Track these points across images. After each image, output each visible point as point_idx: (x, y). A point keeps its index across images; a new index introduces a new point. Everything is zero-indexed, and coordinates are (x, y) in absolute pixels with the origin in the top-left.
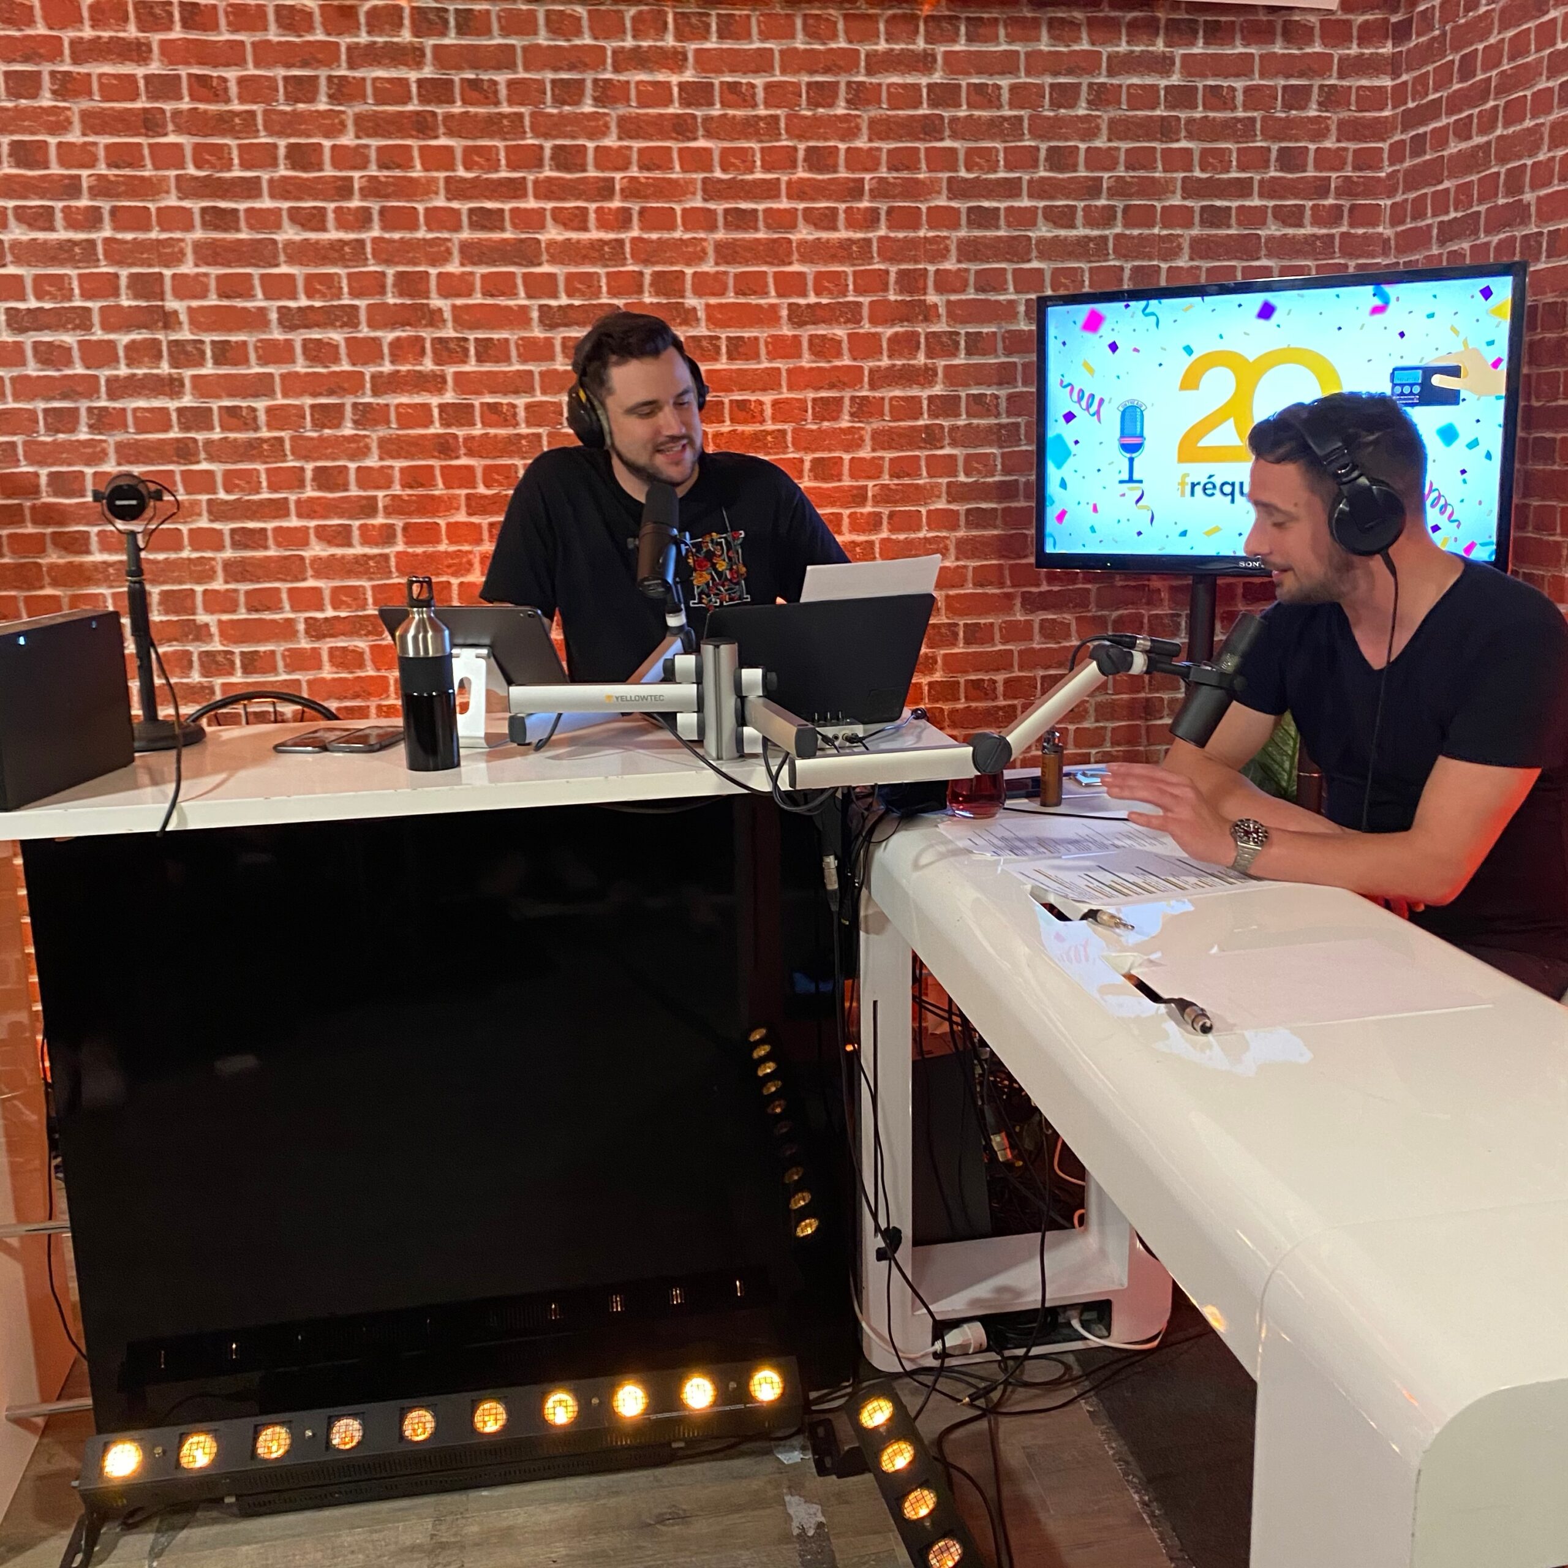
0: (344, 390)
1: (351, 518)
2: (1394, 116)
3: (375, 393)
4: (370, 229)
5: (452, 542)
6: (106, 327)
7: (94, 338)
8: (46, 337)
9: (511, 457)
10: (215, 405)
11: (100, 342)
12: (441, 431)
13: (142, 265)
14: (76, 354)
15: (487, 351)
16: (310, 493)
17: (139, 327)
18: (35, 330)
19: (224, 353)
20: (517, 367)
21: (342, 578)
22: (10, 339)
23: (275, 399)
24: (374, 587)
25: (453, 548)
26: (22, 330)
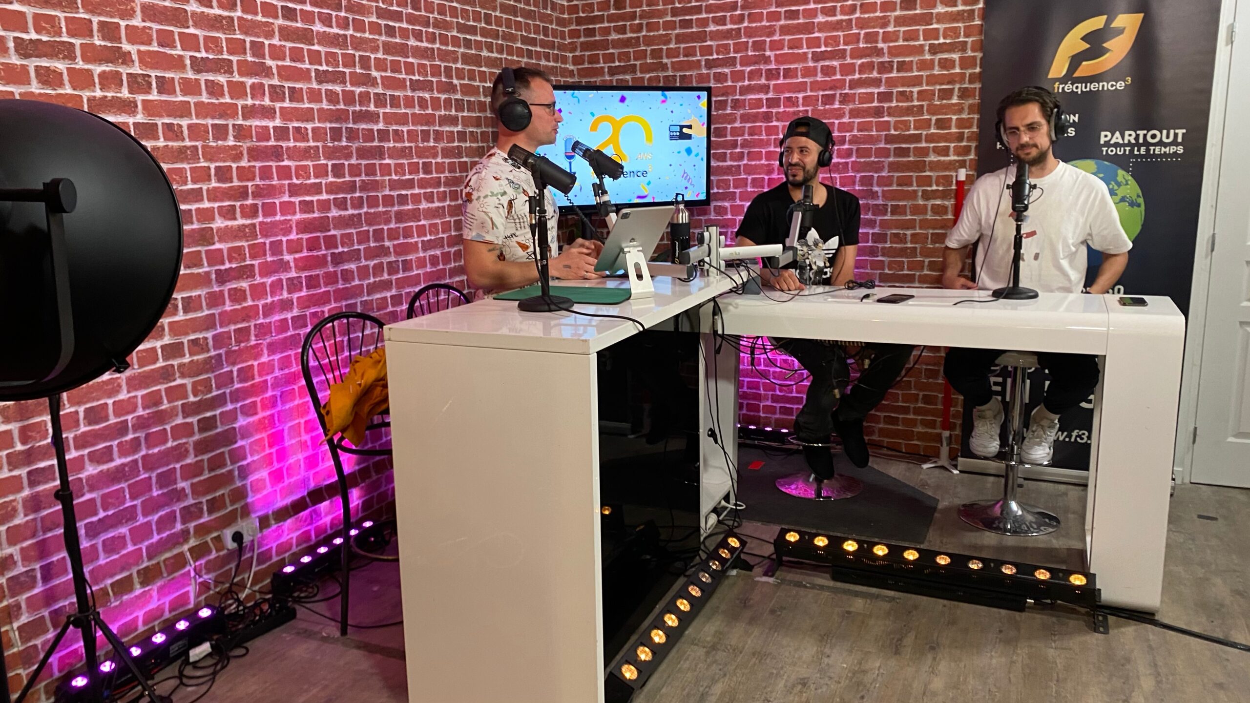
0: (227, 114)
1: (235, 200)
2: (570, 19)
3: (245, 118)
4: (235, 11)
5: (282, 214)
6: (85, 59)
7: (77, 67)
8: (44, 63)
9: (307, 160)
10: (160, 122)
11: (81, 70)
12: (275, 144)
13: (106, 16)
14: (66, 77)
15: (295, 95)
16: (214, 184)
17: (108, 61)
18: (37, 57)
19: (165, 86)
20: (307, 105)
21: (232, 242)
22: (18, 63)
23: (192, 119)
24: (249, 246)
25: (283, 218)
26: (26, 56)
